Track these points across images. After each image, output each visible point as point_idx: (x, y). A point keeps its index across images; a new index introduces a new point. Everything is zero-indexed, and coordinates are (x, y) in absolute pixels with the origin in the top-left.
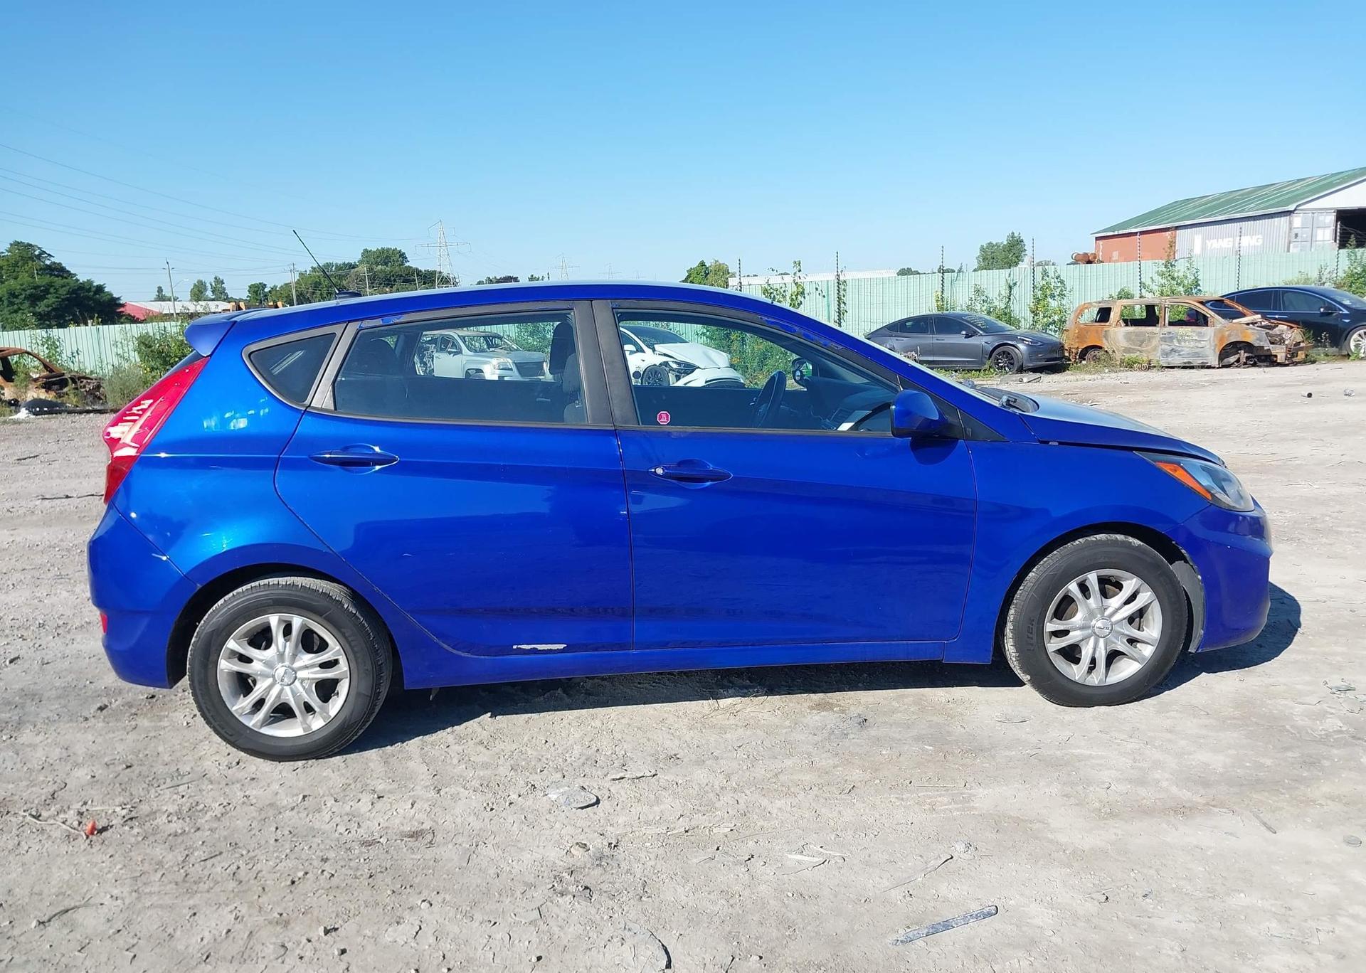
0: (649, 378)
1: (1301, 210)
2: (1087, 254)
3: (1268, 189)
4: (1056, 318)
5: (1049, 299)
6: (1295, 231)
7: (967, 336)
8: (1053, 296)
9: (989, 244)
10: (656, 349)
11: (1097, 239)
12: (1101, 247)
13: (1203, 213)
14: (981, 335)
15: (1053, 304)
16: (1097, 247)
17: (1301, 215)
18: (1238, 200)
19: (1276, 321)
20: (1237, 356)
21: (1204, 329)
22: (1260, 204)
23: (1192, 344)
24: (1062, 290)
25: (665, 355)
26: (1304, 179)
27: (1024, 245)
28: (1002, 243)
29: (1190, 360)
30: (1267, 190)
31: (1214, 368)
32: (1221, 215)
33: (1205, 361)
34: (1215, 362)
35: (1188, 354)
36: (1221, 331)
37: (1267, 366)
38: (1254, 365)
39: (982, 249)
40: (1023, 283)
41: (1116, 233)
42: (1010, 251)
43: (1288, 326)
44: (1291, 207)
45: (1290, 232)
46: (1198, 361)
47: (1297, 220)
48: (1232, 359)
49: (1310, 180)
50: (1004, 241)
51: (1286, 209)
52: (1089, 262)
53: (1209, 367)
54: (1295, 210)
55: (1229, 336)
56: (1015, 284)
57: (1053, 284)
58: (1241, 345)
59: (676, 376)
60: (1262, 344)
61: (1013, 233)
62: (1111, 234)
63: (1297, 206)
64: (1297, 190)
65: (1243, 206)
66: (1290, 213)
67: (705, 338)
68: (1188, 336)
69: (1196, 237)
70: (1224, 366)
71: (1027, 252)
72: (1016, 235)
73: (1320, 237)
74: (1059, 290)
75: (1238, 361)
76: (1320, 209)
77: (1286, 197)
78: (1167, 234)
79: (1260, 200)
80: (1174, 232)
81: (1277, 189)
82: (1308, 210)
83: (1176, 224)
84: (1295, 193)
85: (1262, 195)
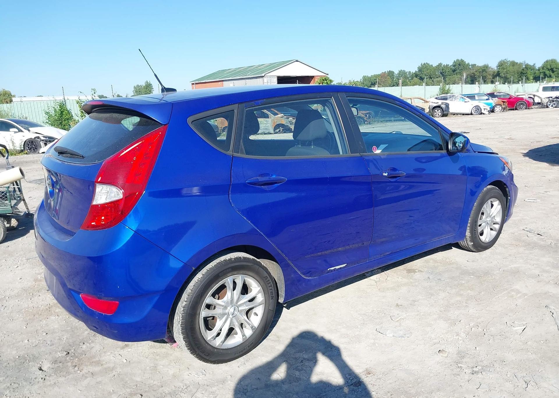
0: (28, 145)
1: (267, 76)
3: (252, 68)
9: (137, 85)
10: (30, 130)
11: (193, 84)
12: (194, 87)
13: (231, 75)
17: (266, 78)
18: (242, 71)
19: (288, 116)
20: (279, 129)
21: (267, 119)
23: (264, 125)
25: (36, 133)
26: (264, 65)
27: (152, 86)
28: (143, 85)
29: (264, 131)
31: (272, 134)
32: (239, 76)
33: (269, 131)
34: (272, 132)
35: (263, 129)
36: (273, 120)
37: (289, 133)
38: (285, 132)
39: (135, 87)
41: (200, 82)
42: (147, 89)
43: (292, 118)
46: (266, 132)
47: (265, 80)
48: (277, 131)
50: (143, 84)
51: (262, 75)
53: (271, 134)
54: (264, 76)
55: (277, 122)
58: (280, 125)
59: (45, 143)
60: (288, 125)
61: (147, 81)
62: (198, 82)
63: (265, 74)
65: (246, 74)
67: (48, 124)
68: (263, 122)
69: (231, 84)
70: (275, 133)
71: (154, 89)
72: (148, 82)
75: (280, 131)
76: (272, 76)
77: (260, 71)
78: (220, 83)
79: (251, 72)
80: (222, 82)
81: (256, 68)
82: (268, 76)
83: (223, 79)
84: (263, 69)
85: (251, 70)
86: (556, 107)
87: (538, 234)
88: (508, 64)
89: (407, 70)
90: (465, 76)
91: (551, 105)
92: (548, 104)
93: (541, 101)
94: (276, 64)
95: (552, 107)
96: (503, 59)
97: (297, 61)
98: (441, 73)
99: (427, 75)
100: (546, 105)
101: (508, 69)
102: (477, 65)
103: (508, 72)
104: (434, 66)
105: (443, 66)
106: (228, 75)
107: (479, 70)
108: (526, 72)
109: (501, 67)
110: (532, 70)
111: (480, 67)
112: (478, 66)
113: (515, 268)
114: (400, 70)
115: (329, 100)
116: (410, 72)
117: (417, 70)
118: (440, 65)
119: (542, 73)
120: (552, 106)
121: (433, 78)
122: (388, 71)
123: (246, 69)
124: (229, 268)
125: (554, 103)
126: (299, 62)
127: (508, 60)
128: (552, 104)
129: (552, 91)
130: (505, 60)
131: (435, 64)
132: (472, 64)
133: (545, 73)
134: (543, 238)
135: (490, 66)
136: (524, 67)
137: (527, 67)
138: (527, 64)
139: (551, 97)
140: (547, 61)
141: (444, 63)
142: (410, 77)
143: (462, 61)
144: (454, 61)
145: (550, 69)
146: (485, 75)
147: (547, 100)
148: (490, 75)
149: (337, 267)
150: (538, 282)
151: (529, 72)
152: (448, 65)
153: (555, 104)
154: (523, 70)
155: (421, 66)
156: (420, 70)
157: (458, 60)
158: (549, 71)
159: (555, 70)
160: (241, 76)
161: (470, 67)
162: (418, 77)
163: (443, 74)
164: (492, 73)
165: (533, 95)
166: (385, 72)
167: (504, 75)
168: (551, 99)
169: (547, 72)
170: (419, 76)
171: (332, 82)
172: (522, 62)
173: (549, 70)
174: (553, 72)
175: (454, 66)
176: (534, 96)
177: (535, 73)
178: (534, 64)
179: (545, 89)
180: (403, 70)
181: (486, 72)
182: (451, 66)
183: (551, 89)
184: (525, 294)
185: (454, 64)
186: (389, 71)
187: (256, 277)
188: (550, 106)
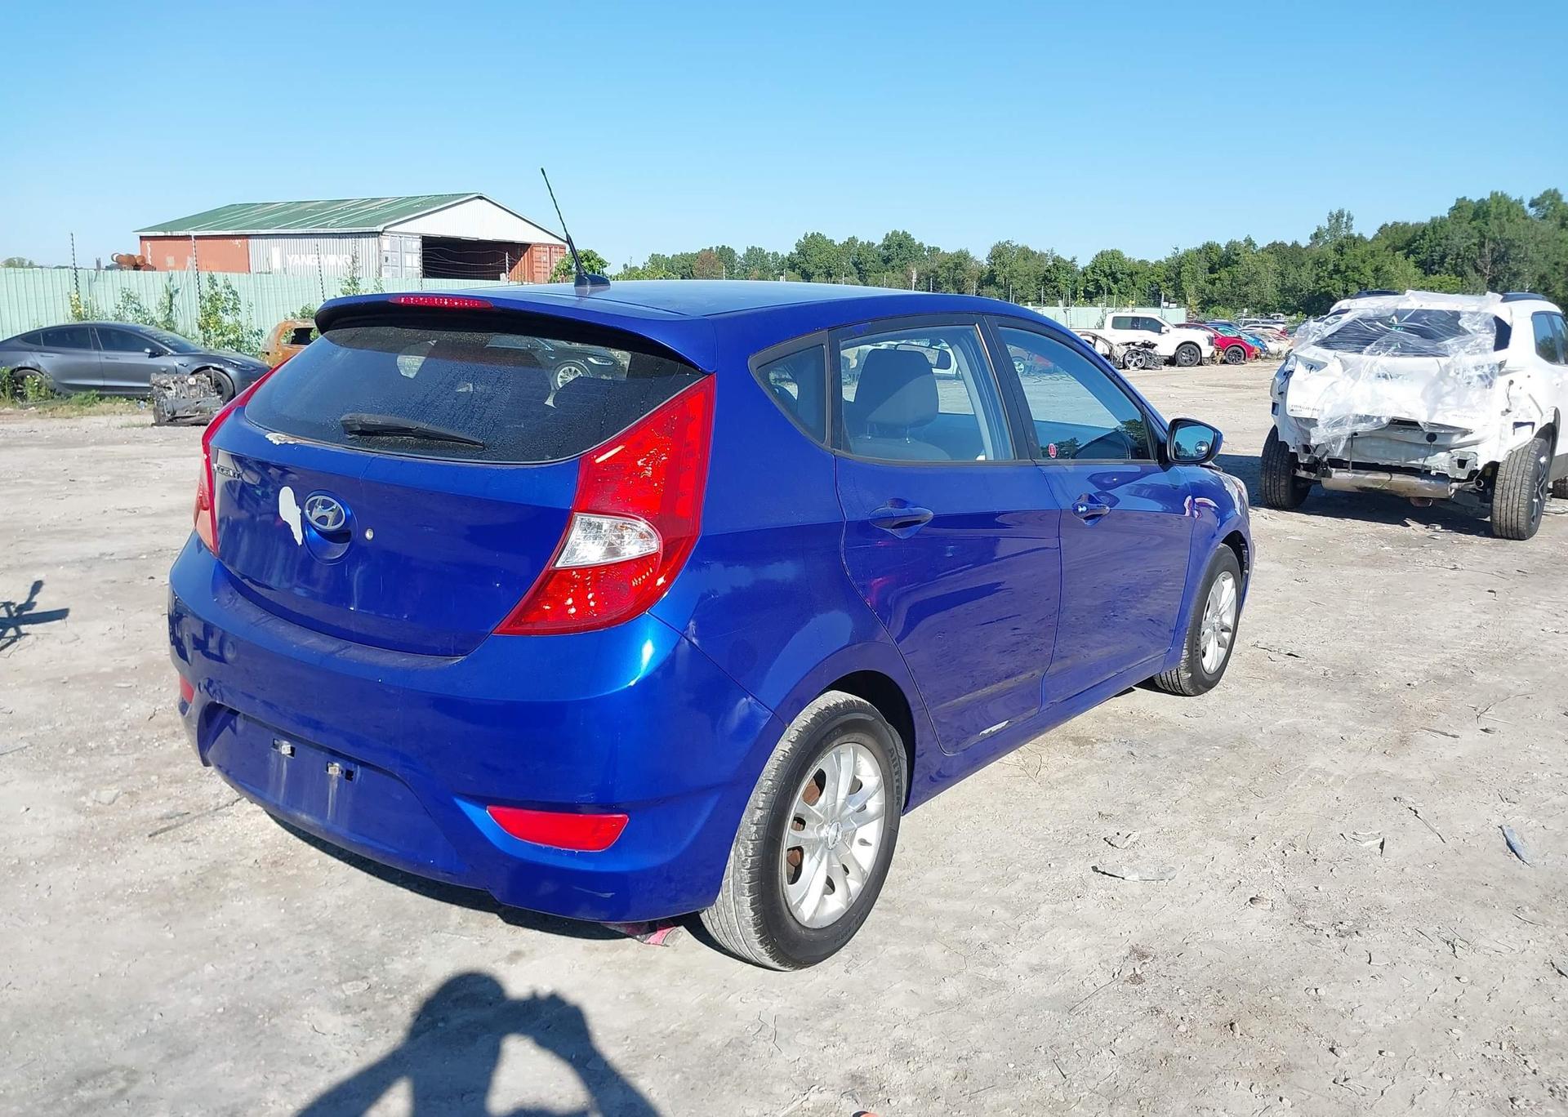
1: (390, 232)
2: (133, 256)
4: (232, 337)
5: (220, 313)
6: (384, 254)
7: (152, 355)
8: (225, 310)
11: (142, 238)
12: (149, 249)
13: (276, 222)
14: (172, 355)
15: (228, 320)
16: (143, 249)
17: (390, 237)
18: (311, 213)
22: (342, 220)
24: (235, 303)
26: (379, 199)
30: (340, 207)
32: (302, 227)
40: (186, 291)
41: (169, 234)
44: (380, 228)
45: (380, 255)
47: (386, 243)
49: (386, 200)
51: (374, 229)
52: (137, 267)
54: (383, 231)
56: (177, 291)
57: (224, 295)
62: (162, 234)
63: (385, 228)
64: (376, 210)
65: (322, 221)
66: (379, 233)
69: (274, 249)
73: (409, 263)
74: (231, 303)
76: (406, 233)
77: (369, 216)
78: (237, 241)
79: (339, 216)
80: (245, 240)
81: (352, 207)
82: (396, 233)
83: (248, 232)
84: (378, 213)
85: (338, 211)
86: (1143, 368)
87: (1289, 654)
88: (1014, 253)
89: (769, 249)
90: (915, 277)
91: (1133, 363)
92: (1128, 358)
93: (1110, 351)
94: (418, 200)
95: (1135, 368)
96: (1003, 240)
97: (481, 198)
98: (855, 264)
99: (821, 267)
100: (1122, 361)
101: (1015, 266)
102: (941, 251)
103: (1014, 273)
104: (836, 243)
105: (860, 245)
106: (265, 222)
107: (947, 263)
108: (1056, 278)
109: (998, 261)
110: (1068, 273)
111: (951, 256)
112: (943, 252)
113: (1287, 725)
114: (750, 248)
115: (970, 332)
116: (775, 254)
117: (795, 251)
118: (853, 240)
119: (1092, 281)
120: (1136, 365)
121: (834, 276)
122: (718, 247)
123: (321, 206)
124: (837, 727)
125: (1140, 357)
126: (488, 200)
127: (1014, 244)
128: (1135, 360)
129: (1133, 328)
130: (1008, 242)
131: (839, 239)
132: (929, 248)
133: (1098, 282)
134: (1303, 662)
135: (972, 255)
136: (1050, 263)
137: (1059, 265)
138: (1058, 257)
139: (1134, 344)
140: (1102, 254)
141: (863, 238)
142: (777, 268)
143: (906, 236)
144: (887, 234)
145: (1110, 275)
146: (961, 277)
147: (1125, 349)
148: (972, 278)
149: (994, 729)
150: (1350, 751)
151: (1062, 276)
152: (873, 244)
153: (1141, 360)
154: (1048, 271)
155: (803, 241)
156: (803, 250)
157: (895, 233)
158: (1108, 279)
159: (1119, 276)
160: (309, 225)
161: (926, 253)
162: (797, 270)
163: (860, 266)
164: (976, 273)
165: (1093, 337)
166: (711, 249)
167: (1005, 280)
168: (1133, 347)
169: (1103, 281)
170: (799, 269)
171: (605, 266)
172: (1046, 252)
173: (1106, 276)
174: (1116, 281)
175: (887, 247)
176: (1095, 338)
177: (1075, 282)
178: (1074, 260)
179: (1118, 323)
180: (757, 246)
181: (963, 270)
182: (879, 247)
183: (1132, 323)
184: (1342, 779)
185: (887, 243)
186: (720, 247)
187: (875, 751)
188: (1131, 366)
